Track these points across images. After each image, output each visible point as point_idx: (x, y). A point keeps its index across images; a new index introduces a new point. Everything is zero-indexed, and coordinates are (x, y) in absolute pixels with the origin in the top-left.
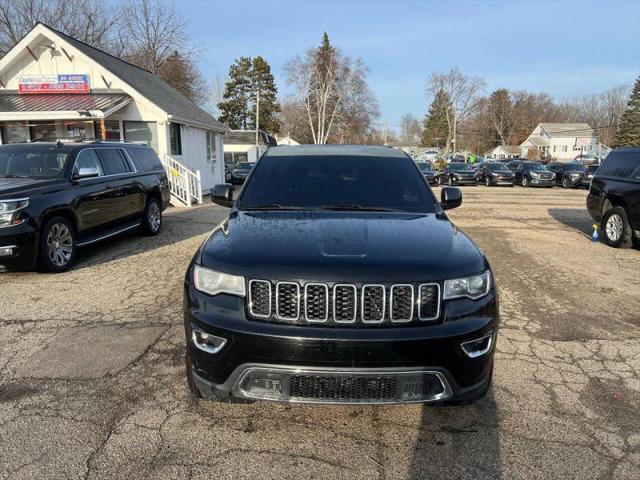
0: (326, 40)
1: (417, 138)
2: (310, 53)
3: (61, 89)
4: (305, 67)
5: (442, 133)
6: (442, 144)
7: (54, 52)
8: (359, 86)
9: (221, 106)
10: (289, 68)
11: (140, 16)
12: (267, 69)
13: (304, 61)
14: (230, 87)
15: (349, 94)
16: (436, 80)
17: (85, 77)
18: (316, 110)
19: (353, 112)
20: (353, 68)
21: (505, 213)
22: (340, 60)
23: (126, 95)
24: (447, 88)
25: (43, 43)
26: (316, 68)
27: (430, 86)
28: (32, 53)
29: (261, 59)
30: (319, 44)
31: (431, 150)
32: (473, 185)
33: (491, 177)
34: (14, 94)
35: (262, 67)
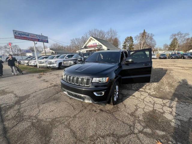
0: (144, 31)
1: (167, 49)
2: (140, 34)
3: (93, 45)
4: (139, 37)
5: (174, 47)
6: (174, 50)
7: (93, 40)
8: (151, 39)
9: (123, 46)
10: (135, 37)
11: (110, 33)
12: (132, 38)
13: (139, 36)
14: (125, 42)
15: (149, 41)
16: (173, 35)
17: (96, 43)
18: (141, 45)
19: (150, 44)
20: (150, 35)
21: (179, 65)
22: (147, 34)
23: (101, 45)
24: (177, 37)
25: (91, 39)
26: (141, 37)
27: (171, 37)
28: (90, 41)
29: (131, 37)
30: (142, 32)
31: (171, 51)
32: (177, 59)
33: (184, 57)
34: (88, 46)
35: (131, 38)
